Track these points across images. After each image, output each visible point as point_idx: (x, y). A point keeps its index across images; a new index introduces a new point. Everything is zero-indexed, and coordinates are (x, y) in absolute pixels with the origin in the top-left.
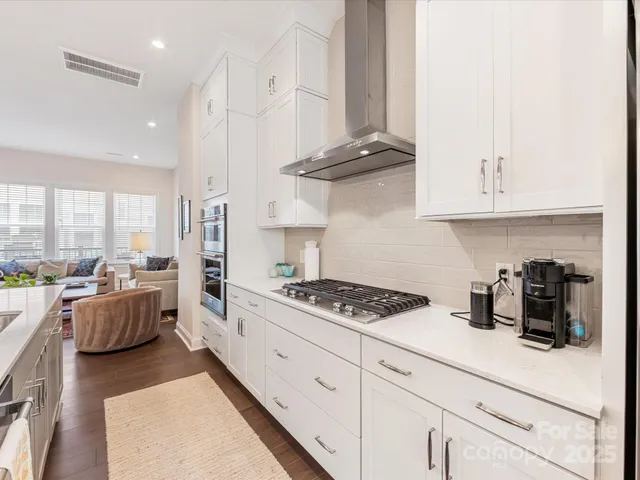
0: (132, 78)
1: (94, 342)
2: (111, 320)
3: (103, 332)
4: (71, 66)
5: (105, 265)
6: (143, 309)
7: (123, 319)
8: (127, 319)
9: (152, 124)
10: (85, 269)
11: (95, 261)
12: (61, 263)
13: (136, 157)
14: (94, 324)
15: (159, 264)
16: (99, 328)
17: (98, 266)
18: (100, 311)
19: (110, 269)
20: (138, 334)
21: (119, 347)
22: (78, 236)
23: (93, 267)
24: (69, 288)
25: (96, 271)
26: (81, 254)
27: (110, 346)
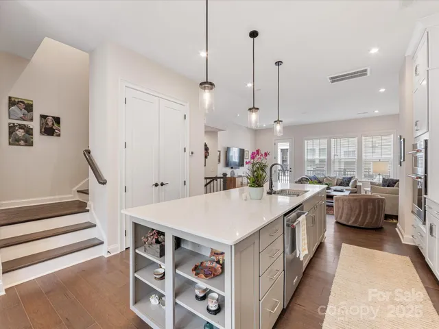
0: (363, 73)
1: (343, 218)
2: (351, 209)
3: (347, 214)
4: (333, 82)
5: (356, 181)
6: (370, 207)
7: (357, 210)
8: (360, 211)
9: (382, 90)
10: (345, 183)
11: (351, 179)
12: (334, 178)
13: (376, 112)
14: (343, 209)
15: (390, 183)
16: (345, 211)
17: (353, 181)
18: (345, 203)
19: (358, 184)
20: (367, 221)
21: (355, 225)
22: (346, 163)
23: (349, 181)
24: (335, 191)
25: (350, 184)
26: (345, 174)
27: (350, 223)
